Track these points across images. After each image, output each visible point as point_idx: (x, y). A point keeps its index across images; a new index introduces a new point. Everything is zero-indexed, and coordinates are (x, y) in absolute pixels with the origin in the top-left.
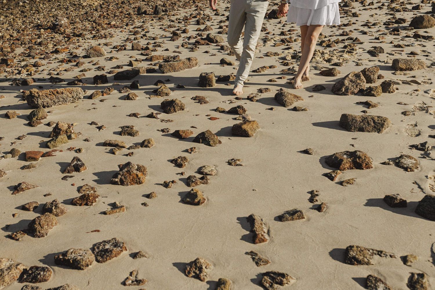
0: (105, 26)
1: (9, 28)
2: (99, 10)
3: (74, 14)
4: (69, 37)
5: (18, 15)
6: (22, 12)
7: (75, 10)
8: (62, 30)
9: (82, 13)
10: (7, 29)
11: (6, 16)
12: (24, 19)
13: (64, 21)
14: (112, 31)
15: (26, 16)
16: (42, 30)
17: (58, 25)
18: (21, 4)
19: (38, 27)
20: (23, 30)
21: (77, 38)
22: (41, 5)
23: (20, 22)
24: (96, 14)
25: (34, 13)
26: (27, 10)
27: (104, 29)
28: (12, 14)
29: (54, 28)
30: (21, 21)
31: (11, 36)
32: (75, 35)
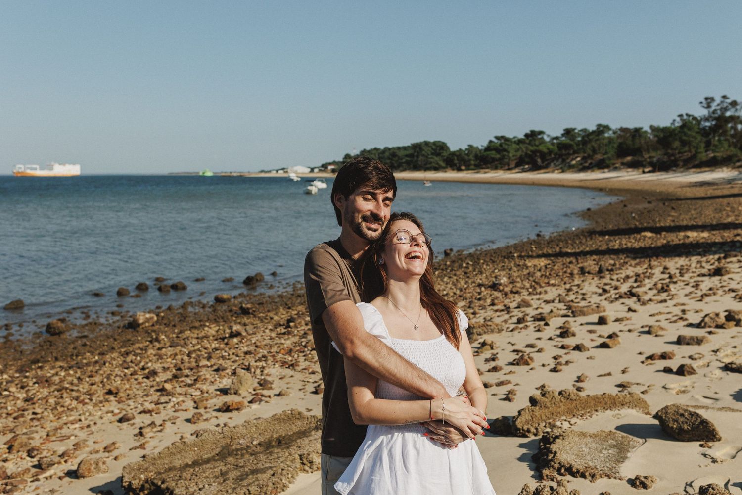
0: (543, 285)
1: (453, 287)
2: (542, 271)
3: (516, 274)
4: (506, 294)
5: (461, 276)
6: (466, 273)
7: (518, 271)
8: (501, 288)
9: (525, 273)
10: (451, 288)
11: (450, 277)
12: (467, 280)
13: (504, 280)
14: (548, 289)
15: (468, 277)
16: (483, 289)
17: (497, 284)
18: (464, 265)
19: (480, 285)
20: (465, 289)
21: (514, 295)
22: (485, 266)
23: (462, 282)
24: (538, 274)
25: (476, 274)
26: (470, 271)
27: (541, 287)
28: (455, 275)
29: (494, 287)
30: (464, 281)
31: (455, 293)
32: (512, 292)
